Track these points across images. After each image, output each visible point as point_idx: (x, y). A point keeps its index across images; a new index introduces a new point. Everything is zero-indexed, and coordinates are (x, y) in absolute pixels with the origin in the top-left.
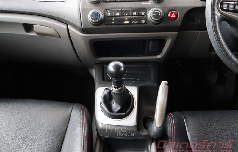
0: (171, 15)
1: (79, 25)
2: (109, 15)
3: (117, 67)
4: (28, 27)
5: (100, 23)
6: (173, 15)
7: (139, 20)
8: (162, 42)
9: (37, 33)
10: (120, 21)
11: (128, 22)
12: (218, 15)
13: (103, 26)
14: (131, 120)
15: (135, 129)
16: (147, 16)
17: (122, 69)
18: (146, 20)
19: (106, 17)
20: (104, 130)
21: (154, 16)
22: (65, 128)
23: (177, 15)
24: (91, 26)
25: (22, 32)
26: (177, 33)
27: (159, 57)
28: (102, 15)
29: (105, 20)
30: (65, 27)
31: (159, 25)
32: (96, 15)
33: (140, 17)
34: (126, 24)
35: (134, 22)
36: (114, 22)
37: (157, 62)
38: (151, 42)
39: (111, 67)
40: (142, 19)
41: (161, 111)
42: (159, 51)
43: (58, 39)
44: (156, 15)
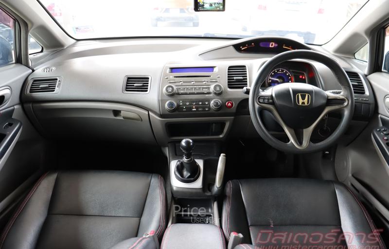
0: (228, 104)
1: (158, 111)
2: (181, 104)
3: (188, 143)
4: (116, 113)
5: (174, 110)
6: (230, 104)
7: (204, 108)
8: (223, 124)
9: (124, 118)
10: (189, 109)
11: (195, 109)
12: (257, 106)
13: (177, 113)
14: (198, 184)
15: (201, 191)
16: (210, 105)
17: (191, 144)
18: (209, 108)
19: (178, 106)
20: (177, 192)
21: (215, 105)
22: (146, 192)
23: (232, 104)
24: (167, 113)
25: (112, 116)
26: (233, 117)
27: (221, 136)
28: (175, 104)
29: (179, 108)
30: (147, 113)
31: (219, 112)
32: (171, 104)
33: (204, 106)
34: (194, 111)
35: (200, 109)
36: (185, 110)
37: (220, 140)
38: (214, 125)
39: (183, 143)
40: (206, 107)
41: (220, 175)
42: (221, 132)
43: (140, 122)
44: (216, 104)
